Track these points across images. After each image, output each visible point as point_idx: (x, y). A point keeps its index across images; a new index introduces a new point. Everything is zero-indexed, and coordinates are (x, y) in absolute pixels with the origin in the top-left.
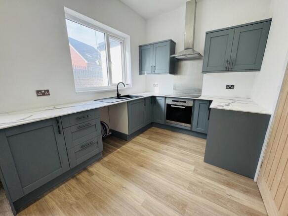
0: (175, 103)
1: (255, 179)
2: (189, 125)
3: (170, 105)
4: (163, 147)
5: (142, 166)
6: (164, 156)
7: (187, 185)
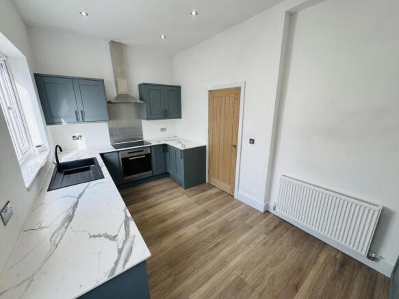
0: (132, 155)
1: (207, 181)
2: (150, 172)
3: (127, 159)
4: (151, 201)
5: (164, 221)
6: (164, 204)
7: (196, 204)
